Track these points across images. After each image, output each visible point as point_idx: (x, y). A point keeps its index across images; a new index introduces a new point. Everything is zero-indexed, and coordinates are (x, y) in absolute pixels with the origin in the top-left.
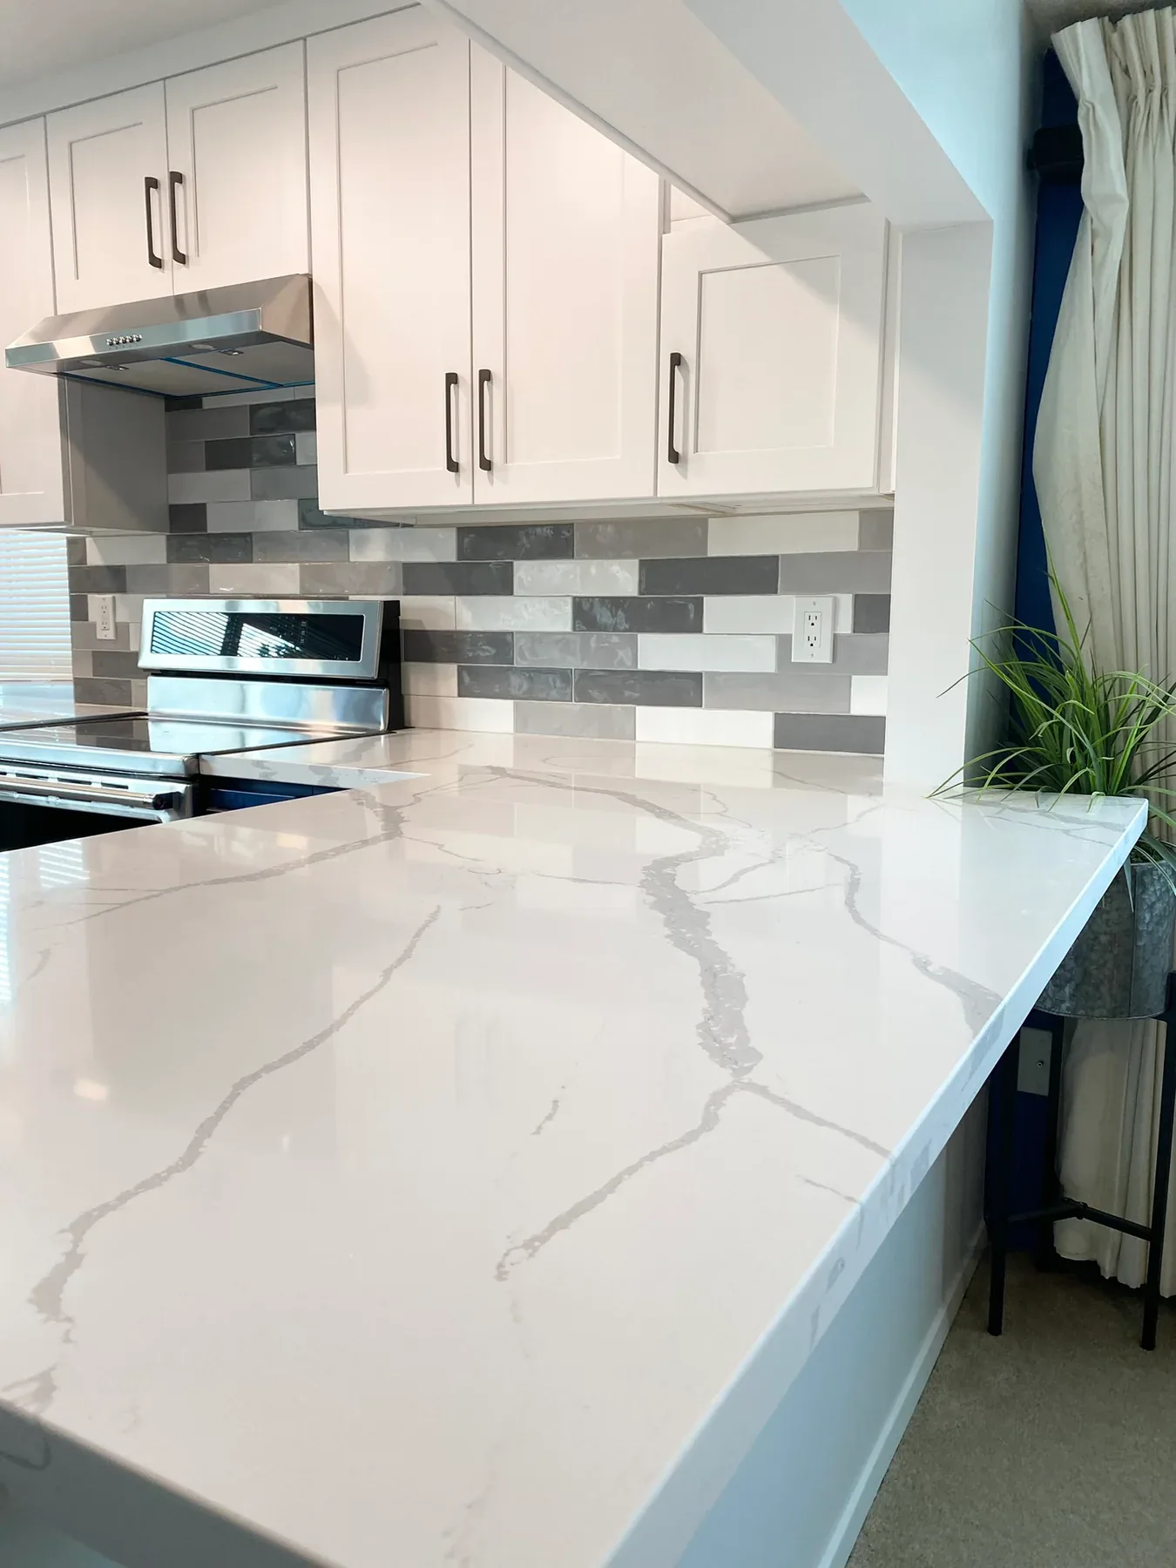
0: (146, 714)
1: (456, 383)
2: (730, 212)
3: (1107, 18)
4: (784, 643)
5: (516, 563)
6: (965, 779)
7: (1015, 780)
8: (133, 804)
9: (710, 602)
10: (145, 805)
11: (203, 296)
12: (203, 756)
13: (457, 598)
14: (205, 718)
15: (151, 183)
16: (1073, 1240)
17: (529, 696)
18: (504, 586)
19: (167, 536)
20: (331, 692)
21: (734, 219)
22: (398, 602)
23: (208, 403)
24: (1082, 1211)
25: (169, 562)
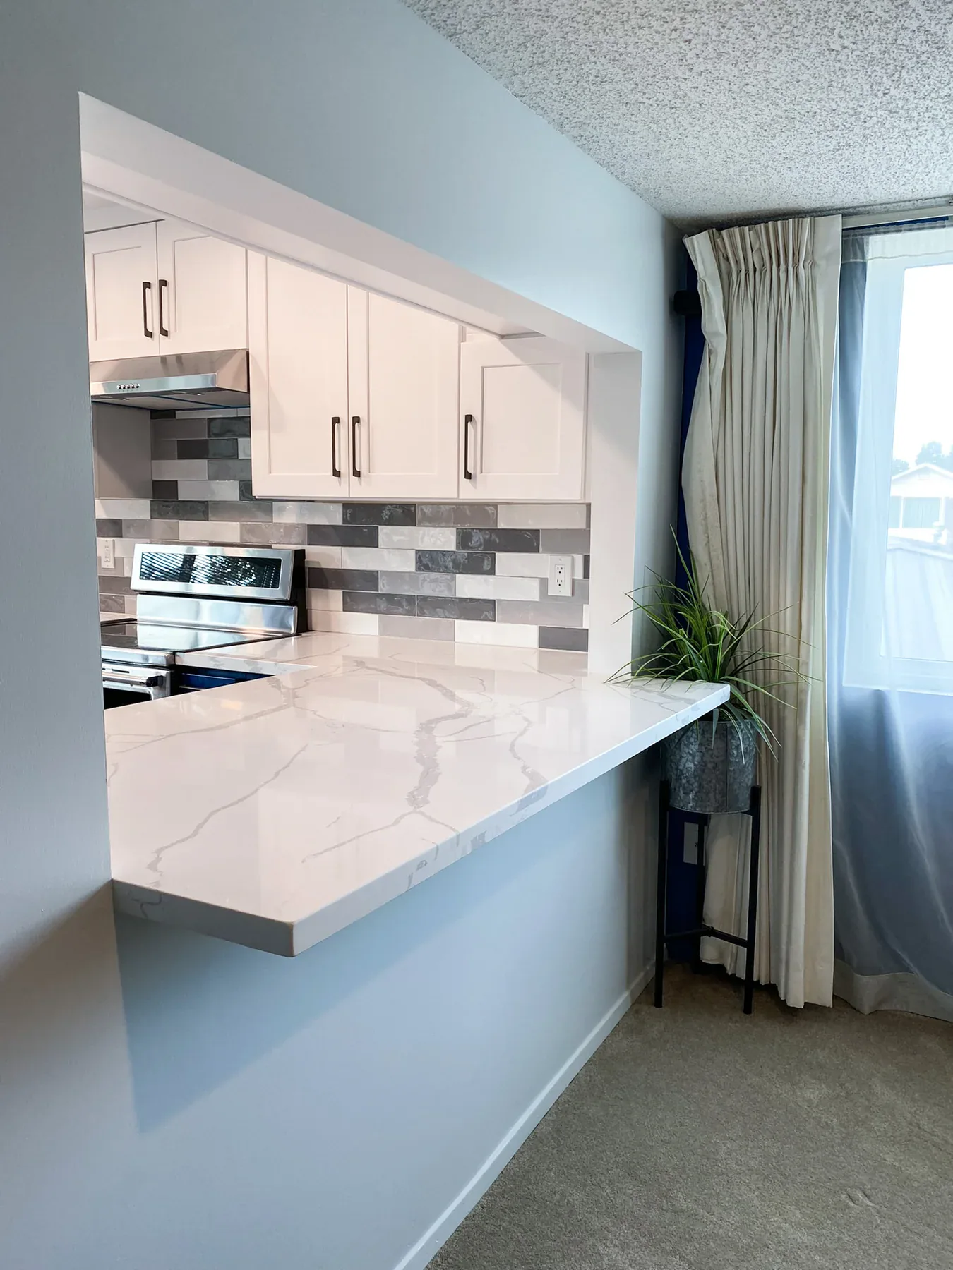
0: (136, 620)
1: (338, 422)
2: (500, 333)
3: (714, 230)
4: (544, 583)
5: (380, 527)
6: (632, 670)
7: (657, 672)
8: (132, 683)
9: (501, 557)
10: (141, 683)
11: (179, 358)
12: (178, 653)
13: (343, 548)
14: (176, 623)
15: (147, 285)
16: (710, 951)
17: (388, 612)
18: (372, 541)
19: (151, 501)
20: (261, 608)
21: (502, 337)
22: (304, 550)
23: (179, 415)
24: (712, 932)
25: (151, 518)
